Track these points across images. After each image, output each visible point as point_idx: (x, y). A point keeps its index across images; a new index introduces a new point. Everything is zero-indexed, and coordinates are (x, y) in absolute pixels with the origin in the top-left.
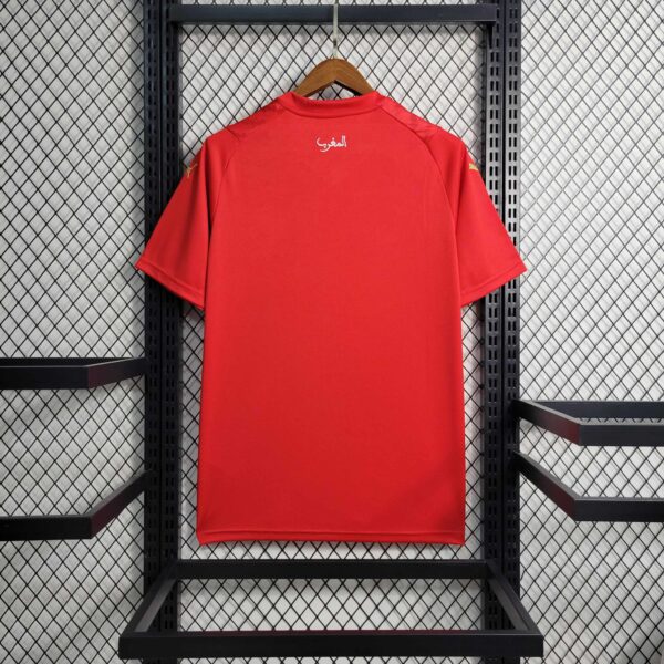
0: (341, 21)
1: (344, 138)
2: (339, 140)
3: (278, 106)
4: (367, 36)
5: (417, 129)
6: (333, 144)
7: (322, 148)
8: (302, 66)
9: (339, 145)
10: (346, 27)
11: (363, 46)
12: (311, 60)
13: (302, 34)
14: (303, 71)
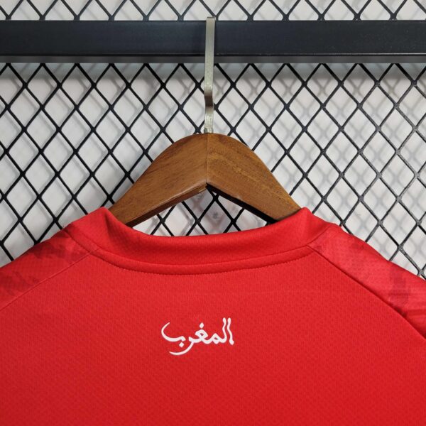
0: (220, 55)
1: (227, 322)
2: (214, 328)
3: (70, 245)
4: (276, 85)
5: (406, 307)
6: (201, 336)
7: (175, 346)
8: (145, 141)
9: (216, 339)
10: (234, 67)
11: (268, 105)
12: (163, 130)
13: (146, 79)
14: (145, 152)
